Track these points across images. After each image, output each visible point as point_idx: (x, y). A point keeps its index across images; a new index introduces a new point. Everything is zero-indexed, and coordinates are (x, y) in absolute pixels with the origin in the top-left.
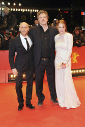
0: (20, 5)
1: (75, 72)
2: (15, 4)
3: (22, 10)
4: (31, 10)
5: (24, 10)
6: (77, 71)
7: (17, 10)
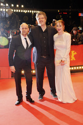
0: (22, 6)
1: (72, 68)
2: (18, 6)
3: (24, 11)
4: (33, 12)
5: (26, 11)
6: (75, 68)
7: (19, 11)
